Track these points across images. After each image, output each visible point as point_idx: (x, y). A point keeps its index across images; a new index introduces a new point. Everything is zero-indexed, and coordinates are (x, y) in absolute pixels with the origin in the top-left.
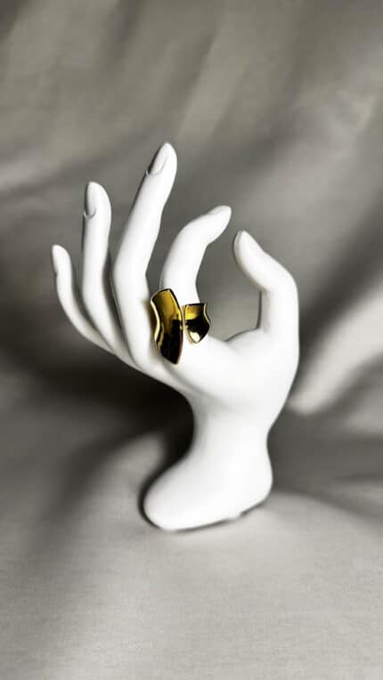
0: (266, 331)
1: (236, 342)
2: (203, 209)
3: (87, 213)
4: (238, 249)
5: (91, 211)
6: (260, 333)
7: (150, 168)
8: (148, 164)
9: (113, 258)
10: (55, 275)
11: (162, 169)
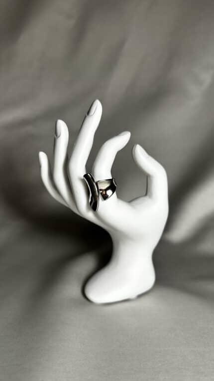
0: (150, 197)
1: (134, 203)
2: (116, 133)
3: (56, 135)
4: (134, 153)
5: (59, 134)
6: (146, 198)
7: (88, 113)
9: (69, 157)
10: (40, 167)
11: (94, 113)
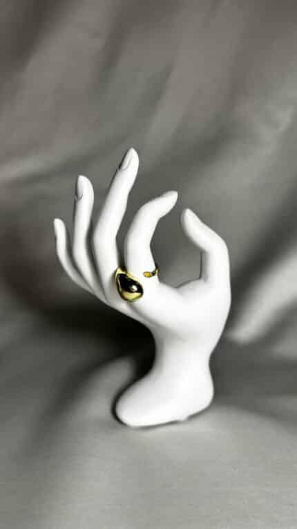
0: (206, 280)
1: (182, 289)
3: (77, 197)
4: (183, 220)
5: (80, 195)
6: (201, 281)
7: (120, 166)
8: (119, 163)
10: (56, 239)
11: (128, 166)
